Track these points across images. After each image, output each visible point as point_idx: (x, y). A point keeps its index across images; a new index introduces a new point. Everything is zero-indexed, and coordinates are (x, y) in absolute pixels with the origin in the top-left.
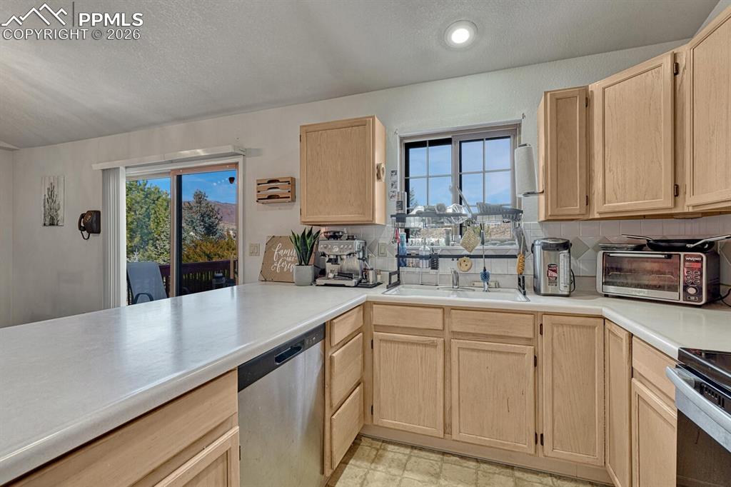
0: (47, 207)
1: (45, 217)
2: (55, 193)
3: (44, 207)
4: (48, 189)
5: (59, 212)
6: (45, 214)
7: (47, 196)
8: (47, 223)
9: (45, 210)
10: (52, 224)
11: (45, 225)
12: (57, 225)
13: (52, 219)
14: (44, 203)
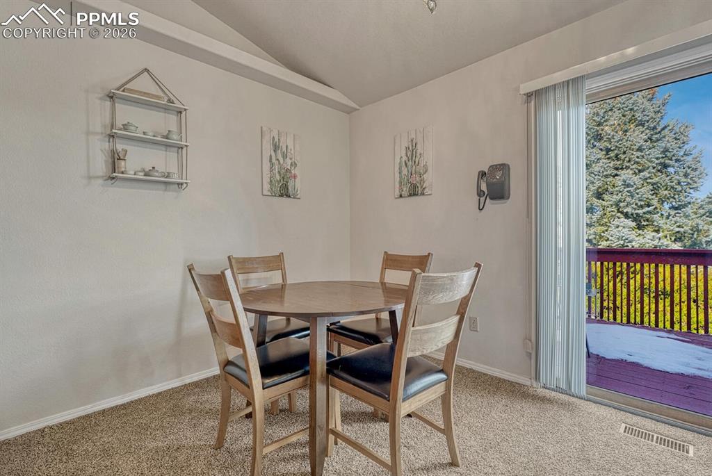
0: (405, 171)
1: (400, 186)
2: (418, 152)
3: (400, 173)
4: (407, 148)
5: (425, 176)
6: (400, 182)
7: (405, 158)
8: (405, 193)
9: (401, 177)
10: (413, 193)
11: (401, 196)
12: (423, 194)
13: (414, 186)
14: (400, 168)
